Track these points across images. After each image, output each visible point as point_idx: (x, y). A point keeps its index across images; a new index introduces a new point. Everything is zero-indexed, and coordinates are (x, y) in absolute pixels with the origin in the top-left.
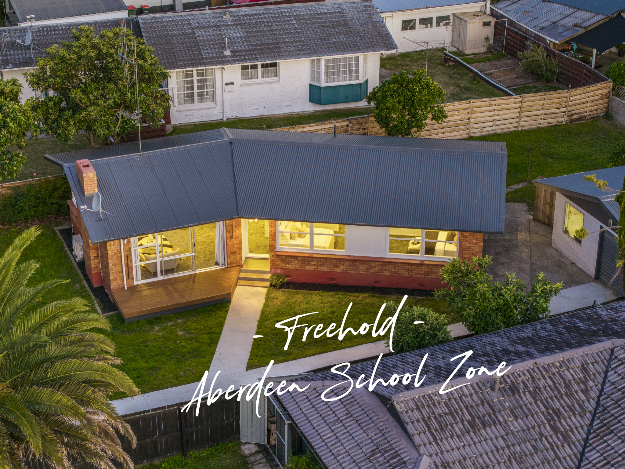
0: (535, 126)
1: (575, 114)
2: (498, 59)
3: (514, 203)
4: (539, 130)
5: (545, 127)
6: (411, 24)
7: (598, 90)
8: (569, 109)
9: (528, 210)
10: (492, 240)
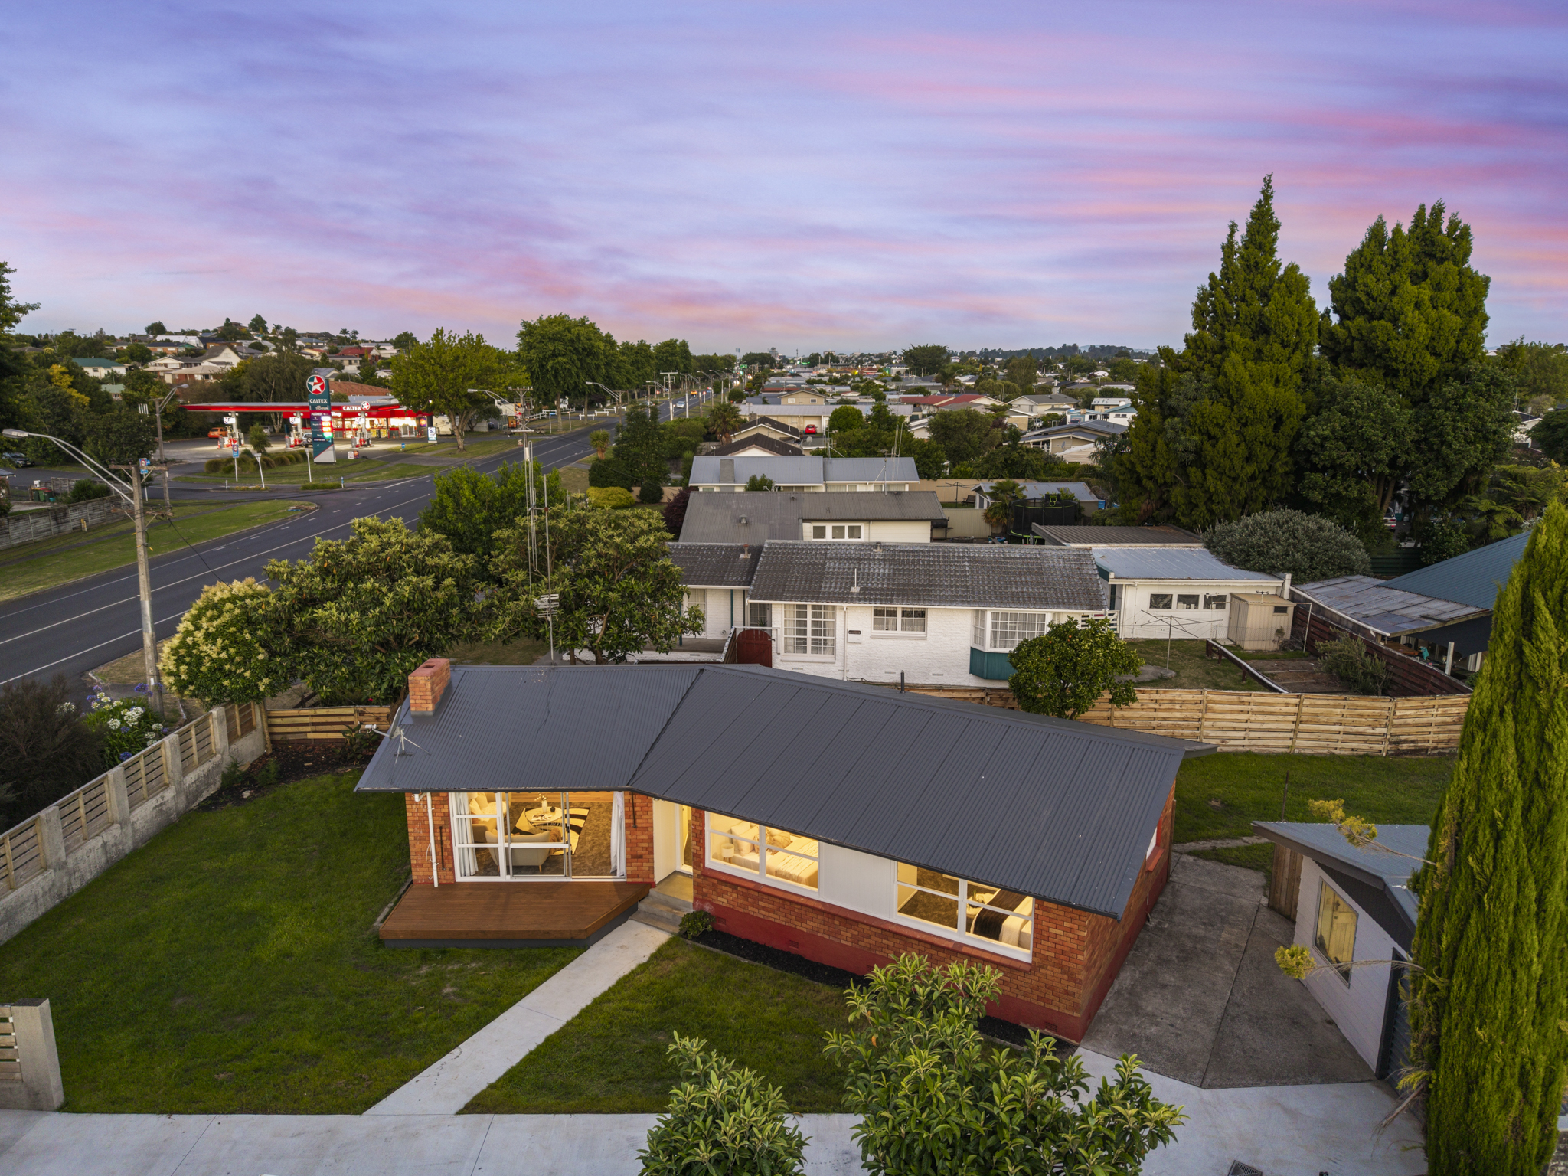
0: (1325, 751)
1: (1405, 741)
2: (1292, 659)
3: (1239, 869)
4: (1332, 758)
5: (1344, 755)
6: (1165, 601)
7: (1452, 705)
8: (1393, 730)
9: (1263, 887)
10: (1163, 930)
